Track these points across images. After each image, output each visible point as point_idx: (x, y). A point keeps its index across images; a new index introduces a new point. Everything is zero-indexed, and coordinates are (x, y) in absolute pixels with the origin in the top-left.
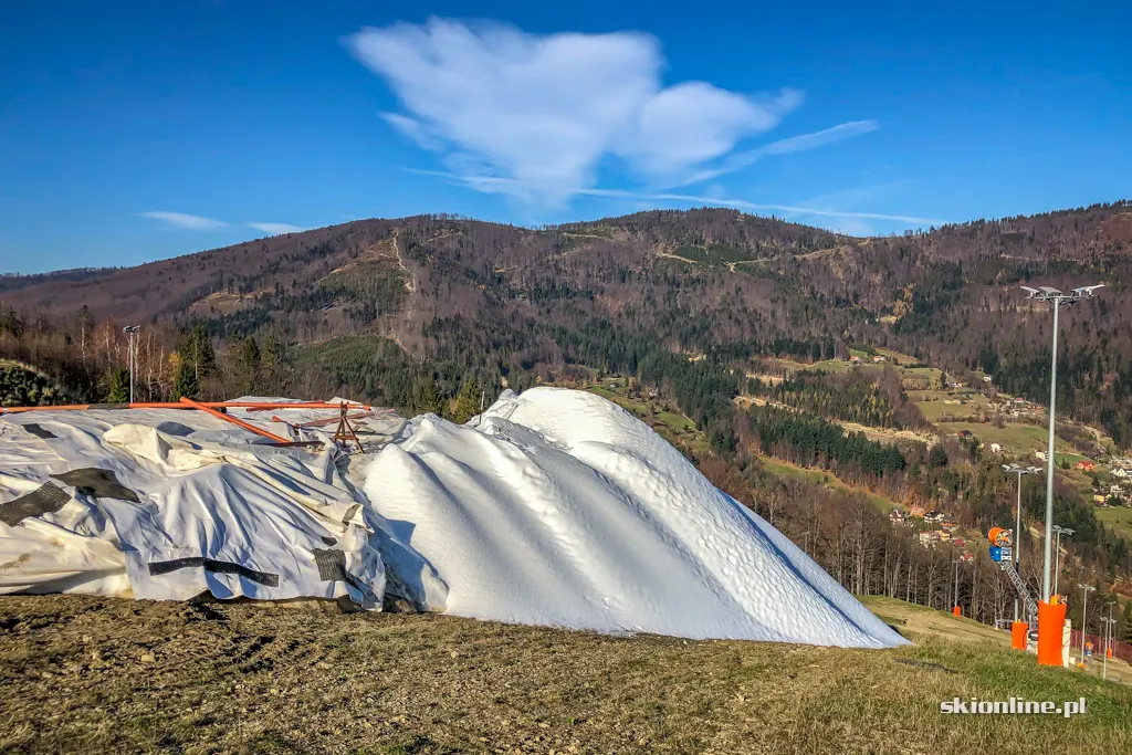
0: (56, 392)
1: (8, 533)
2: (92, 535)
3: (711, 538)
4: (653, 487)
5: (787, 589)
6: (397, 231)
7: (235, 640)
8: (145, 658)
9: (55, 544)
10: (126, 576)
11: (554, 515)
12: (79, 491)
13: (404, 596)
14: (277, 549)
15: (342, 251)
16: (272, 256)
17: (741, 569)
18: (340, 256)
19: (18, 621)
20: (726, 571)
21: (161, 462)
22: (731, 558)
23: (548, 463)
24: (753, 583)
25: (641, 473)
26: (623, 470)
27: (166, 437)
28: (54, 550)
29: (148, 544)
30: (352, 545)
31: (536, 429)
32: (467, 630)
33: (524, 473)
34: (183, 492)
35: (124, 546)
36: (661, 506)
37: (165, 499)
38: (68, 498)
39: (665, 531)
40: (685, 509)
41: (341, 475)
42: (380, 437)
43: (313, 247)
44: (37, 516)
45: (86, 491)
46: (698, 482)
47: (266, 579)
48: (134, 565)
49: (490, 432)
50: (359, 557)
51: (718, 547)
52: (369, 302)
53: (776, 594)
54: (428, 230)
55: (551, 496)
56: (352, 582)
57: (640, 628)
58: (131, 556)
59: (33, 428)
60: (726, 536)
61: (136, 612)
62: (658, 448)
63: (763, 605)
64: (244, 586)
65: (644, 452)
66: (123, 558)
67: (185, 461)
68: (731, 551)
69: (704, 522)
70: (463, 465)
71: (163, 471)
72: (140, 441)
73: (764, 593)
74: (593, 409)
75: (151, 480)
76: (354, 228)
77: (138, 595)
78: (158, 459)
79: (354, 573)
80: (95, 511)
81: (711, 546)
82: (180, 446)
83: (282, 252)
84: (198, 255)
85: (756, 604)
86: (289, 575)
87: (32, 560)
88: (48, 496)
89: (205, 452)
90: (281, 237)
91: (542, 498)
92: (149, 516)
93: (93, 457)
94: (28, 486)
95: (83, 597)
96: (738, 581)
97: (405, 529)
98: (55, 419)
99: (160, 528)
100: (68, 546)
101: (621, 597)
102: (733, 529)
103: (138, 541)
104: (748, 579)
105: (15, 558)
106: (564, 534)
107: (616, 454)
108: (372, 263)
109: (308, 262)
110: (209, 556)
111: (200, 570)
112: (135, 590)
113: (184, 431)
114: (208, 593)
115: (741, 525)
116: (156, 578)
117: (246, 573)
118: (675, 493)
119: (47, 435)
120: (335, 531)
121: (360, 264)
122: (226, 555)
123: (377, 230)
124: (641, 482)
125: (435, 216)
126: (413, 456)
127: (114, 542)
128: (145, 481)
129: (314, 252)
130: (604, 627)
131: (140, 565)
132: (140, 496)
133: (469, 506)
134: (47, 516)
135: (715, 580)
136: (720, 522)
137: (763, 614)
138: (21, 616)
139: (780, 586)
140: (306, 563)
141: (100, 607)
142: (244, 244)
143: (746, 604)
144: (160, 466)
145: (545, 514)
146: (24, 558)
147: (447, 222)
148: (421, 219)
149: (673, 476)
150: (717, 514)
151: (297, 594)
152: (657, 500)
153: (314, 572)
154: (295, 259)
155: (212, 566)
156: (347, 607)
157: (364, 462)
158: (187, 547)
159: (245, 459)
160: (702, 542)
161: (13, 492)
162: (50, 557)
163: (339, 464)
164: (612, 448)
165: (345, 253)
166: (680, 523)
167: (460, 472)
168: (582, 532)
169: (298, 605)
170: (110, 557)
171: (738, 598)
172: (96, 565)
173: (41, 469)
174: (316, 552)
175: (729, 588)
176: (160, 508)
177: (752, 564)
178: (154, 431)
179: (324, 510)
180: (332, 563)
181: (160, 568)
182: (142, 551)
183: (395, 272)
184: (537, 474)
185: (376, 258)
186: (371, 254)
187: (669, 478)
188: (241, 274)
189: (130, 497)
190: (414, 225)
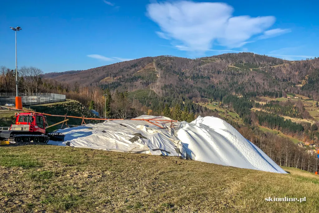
1: (132, 144)
2: (144, 144)
3: (244, 149)
4: (232, 138)
5: (260, 160)
6: (155, 60)
9: (139, 146)
10: (149, 151)
11: (213, 144)
12: (140, 137)
13: (189, 157)
14: (169, 148)
15: (140, 66)
16: (121, 68)
17: (250, 156)
18: (140, 67)
20: (247, 156)
22: (248, 153)
23: (212, 133)
24: (253, 159)
25: (230, 136)
26: (226, 135)
27: (147, 127)
29: (151, 146)
30: (180, 147)
31: (207, 125)
32: (199, 162)
33: (207, 135)
34: (153, 137)
37: (151, 139)
38: (138, 138)
39: (235, 147)
40: (239, 143)
41: (174, 134)
42: (177, 127)
43: (132, 65)
44: (135, 141)
46: (242, 138)
47: (169, 153)
49: (199, 126)
50: (182, 150)
51: (245, 151)
52: (147, 80)
54: (163, 60)
55: (212, 140)
56: (181, 154)
57: (230, 165)
58: (150, 148)
59: (121, 125)
60: (247, 149)
62: (233, 130)
63: (255, 163)
64: (166, 154)
65: (230, 131)
66: (148, 148)
67: (150, 132)
69: (243, 146)
70: (195, 133)
72: (143, 128)
73: (255, 161)
74: (219, 121)
76: (143, 59)
77: (152, 154)
78: (146, 131)
79: (181, 152)
80: (143, 141)
82: (149, 129)
83: (124, 66)
84: (102, 67)
85: (253, 163)
86: (172, 152)
88: (136, 138)
89: (153, 130)
90: (123, 62)
92: (150, 141)
93: (136, 131)
94: (133, 136)
95: (144, 154)
96: (249, 158)
97: (187, 145)
99: (152, 144)
100: (141, 146)
101: (226, 160)
105: (134, 148)
106: (215, 147)
107: (225, 132)
108: (147, 69)
109: (131, 69)
110: (160, 149)
111: (160, 151)
112: (152, 153)
114: (162, 154)
115: (250, 147)
116: (154, 152)
117: (166, 152)
118: (237, 140)
120: (176, 145)
121: (145, 69)
122: (162, 148)
123: (149, 60)
125: (165, 56)
126: (186, 131)
127: (147, 146)
128: (146, 136)
129: (132, 66)
130: (223, 165)
131: (151, 150)
133: (198, 141)
134: (137, 141)
135: (245, 158)
136: (246, 146)
137: (255, 165)
139: (258, 160)
140: (174, 150)
142: (114, 64)
143: (251, 163)
144: (147, 133)
145: (211, 143)
146: (136, 148)
147: (168, 57)
148: (162, 57)
149: (237, 136)
150: (246, 145)
151: (174, 155)
152: (233, 141)
153: (175, 152)
154: (127, 68)
155: (162, 150)
156: (181, 158)
157: (176, 132)
158: (157, 147)
159: (160, 131)
160: (242, 150)
161: (130, 137)
162: (139, 148)
163: (173, 132)
164: (224, 130)
165: (141, 66)
166: (238, 146)
167: (195, 135)
168: (219, 147)
169: (174, 157)
171: (249, 161)
172: (145, 149)
173: (130, 133)
174: (175, 148)
177: (253, 155)
178: (145, 127)
179: (174, 141)
180: (178, 150)
181: (154, 150)
183: (154, 72)
184: (209, 135)
185: (149, 68)
186: (148, 67)
187: (236, 137)
188: (113, 72)
189: (146, 138)
190: (159, 58)
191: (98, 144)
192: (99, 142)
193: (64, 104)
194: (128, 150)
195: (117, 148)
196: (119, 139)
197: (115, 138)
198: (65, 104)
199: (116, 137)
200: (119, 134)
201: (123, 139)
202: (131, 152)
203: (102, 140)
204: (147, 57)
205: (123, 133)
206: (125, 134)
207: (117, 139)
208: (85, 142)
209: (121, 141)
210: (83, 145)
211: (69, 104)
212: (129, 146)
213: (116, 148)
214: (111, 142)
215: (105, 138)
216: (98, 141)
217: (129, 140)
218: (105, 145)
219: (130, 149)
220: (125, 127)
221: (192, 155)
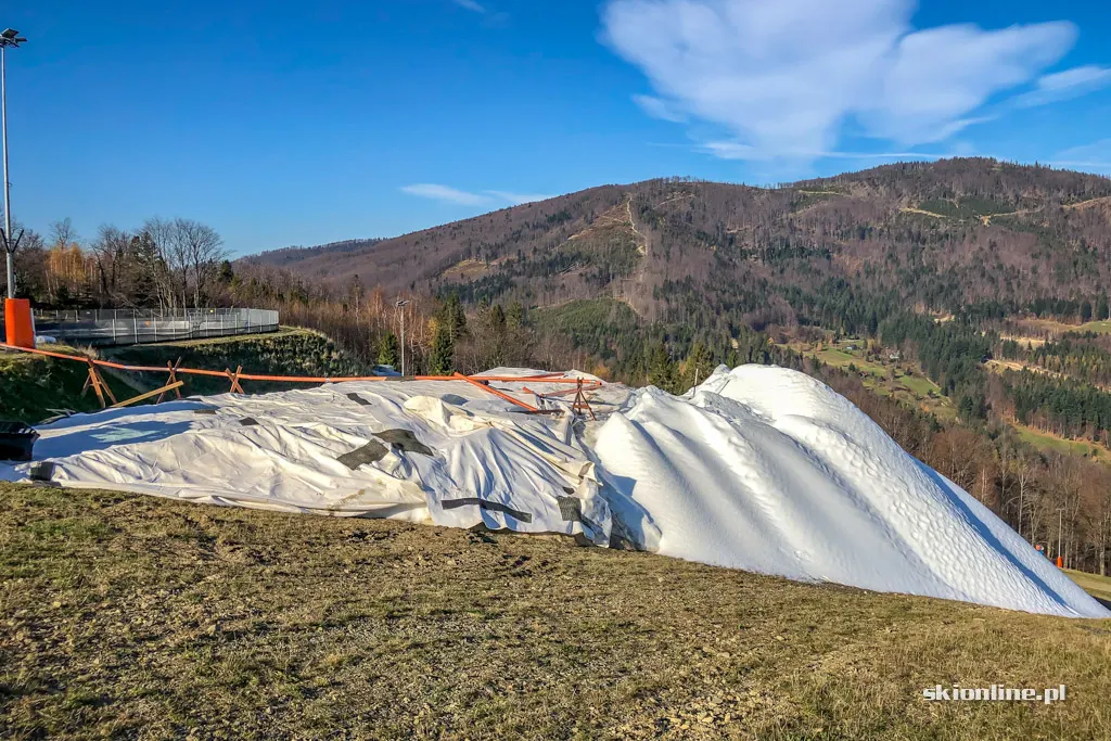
0: (341, 356)
1: (350, 474)
2: (404, 478)
3: (903, 506)
4: (850, 458)
5: (977, 555)
6: (631, 196)
7: (504, 557)
8: (449, 562)
9: (381, 483)
10: (427, 509)
11: (754, 479)
12: (393, 446)
13: (626, 538)
14: (530, 495)
15: (578, 218)
16: (515, 225)
17: (931, 535)
18: (577, 223)
19: (366, 534)
20: (916, 535)
21: (445, 425)
22: (922, 524)
23: (750, 433)
24: (941, 548)
25: (839, 445)
26: (824, 442)
27: (447, 405)
28: (381, 487)
29: (440, 486)
30: (586, 494)
31: (745, 402)
32: (674, 566)
33: (730, 441)
34: (463, 449)
35: (426, 488)
36: (856, 474)
37: (450, 455)
38: (386, 451)
39: (858, 496)
40: (879, 478)
41: (577, 438)
42: (609, 407)
43: (551, 215)
44: (368, 463)
45: (398, 447)
46: (895, 454)
47: (523, 517)
48: (432, 502)
49: (702, 404)
50: (591, 504)
51: (909, 513)
52: (603, 266)
53: (964, 559)
54: (660, 194)
55: (753, 463)
56: (585, 522)
57: (827, 579)
58: (430, 495)
59: (353, 396)
60: (918, 505)
61: (437, 534)
62: (857, 422)
63: (950, 568)
64: (507, 521)
65: (841, 424)
66: (424, 496)
67: (462, 425)
68: (923, 518)
69: (897, 490)
70: (677, 433)
71: (446, 432)
72: (430, 409)
73: (951, 556)
74: (797, 385)
75: (440, 439)
76: (590, 195)
77: (436, 522)
78: (442, 423)
79: (587, 516)
80: (404, 461)
81: (901, 511)
82: (458, 413)
83: (523, 221)
84: (449, 225)
85: (943, 567)
86: (539, 515)
87: (367, 494)
88: (373, 449)
89: (476, 418)
90: (522, 207)
91: (746, 464)
92: (440, 465)
93: (398, 422)
94: (361, 442)
95: (400, 522)
96: (926, 545)
97: (628, 484)
98: (366, 389)
99: (448, 475)
100: (388, 485)
101: (811, 552)
102: (925, 498)
103: (433, 484)
104: (937, 544)
105: (356, 492)
106: (764, 495)
107: (816, 428)
108: (607, 228)
109: (548, 229)
110: (483, 497)
111: (477, 507)
112: (434, 519)
113: (460, 401)
114: (482, 524)
115: (933, 495)
116: (446, 511)
117: (509, 511)
118: (871, 464)
119: (364, 402)
120: (573, 483)
121: (595, 229)
122: (494, 497)
123: (611, 196)
124: (839, 452)
125: (667, 179)
126: (636, 424)
127: (418, 483)
128: (435, 440)
129: (552, 220)
130: (792, 574)
131: (436, 502)
132: (433, 451)
133: (681, 466)
134: (374, 463)
135: (904, 543)
136: (913, 491)
137: (950, 576)
138: (367, 531)
139: (970, 553)
140: (551, 506)
141: (413, 529)
142: (490, 214)
143: (933, 565)
144: (444, 428)
145: (747, 477)
146: (362, 492)
147: (679, 185)
148: (653, 182)
149: (871, 448)
150: (911, 486)
151: (546, 530)
152: (853, 469)
153: (558, 514)
154: (535, 227)
155: (484, 505)
156: (582, 542)
157: (595, 428)
158: (467, 490)
159: (504, 424)
160: (894, 508)
161: (352, 446)
162: (378, 493)
163: (576, 429)
164: (813, 421)
165: (582, 219)
166: (874, 490)
167: (674, 439)
168: (780, 495)
169: (545, 537)
170: (416, 495)
171: (926, 560)
172: (407, 500)
173: (365, 428)
174: (559, 498)
175: (916, 548)
176: (447, 459)
177: (943, 530)
178: (439, 403)
179: (564, 466)
180: (571, 507)
181: (448, 505)
182: (437, 491)
183: (628, 237)
184: (741, 443)
185: (610, 224)
186: (606, 219)
187: (866, 449)
188: (487, 242)
189: (426, 451)
190: (648, 189)
191: (193, 472)
192: (197, 467)
193: (262, 342)
194: (324, 505)
195: (273, 491)
196: (297, 456)
197: (277, 447)
198: (268, 342)
199: (285, 446)
200: (305, 430)
201: (314, 452)
202: (337, 514)
203: (216, 457)
204: (604, 187)
205: (322, 429)
206: (334, 432)
207: (285, 452)
208: (131, 465)
209: (302, 463)
210: (118, 476)
211: (284, 342)
212: (334, 487)
213: (267, 493)
214: (255, 465)
215: (232, 447)
216: (198, 463)
217: (338, 459)
218: (223, 477)
219: (332, 499)
220: (360, 406)
221: (646, 528)
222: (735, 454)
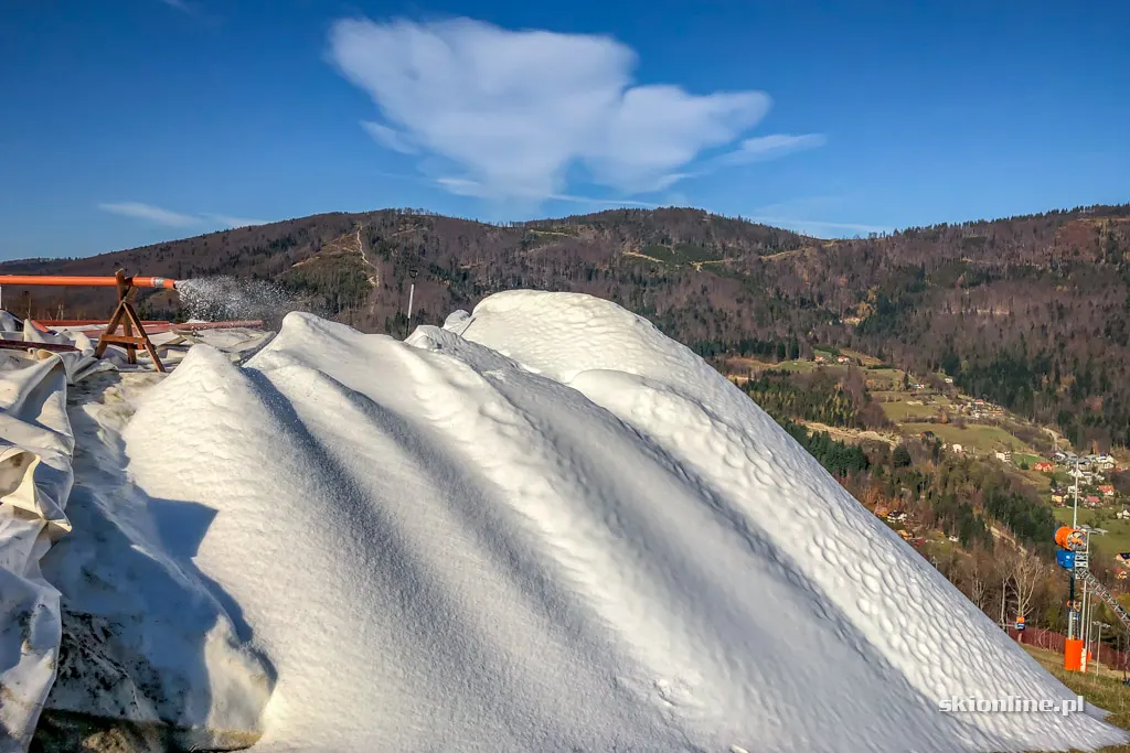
3: (831, 544)
4: (721, 449)
5: (968, 638)
6: (361, 225)
11: (543, 497)
13: (125, 718)
15: (304, 245)
16: (233, 250)
17: (889, 602)
18: (303, 250)
20: (865, 604)
22: (870, 580)
24: (912, 628)
25: (697, 425)
26: (666, 418)
31: (507, 354)
33: (482, 412)
36: (737, 483)
39: (751, 529)
40: (779, 489)
41: (72, 404)
43: (274, 240)
46: (789, 444)
49: (420, 345)
51: (843, 560)
52: (331, 297)
53: (952, 648)
54: (392, 224)
55: (536, 457)
60: (853, 540)
63: (937, 671)
65: (696, 389)
68: (868, 567)
69: (814, 513)
73: (932, 645)
74: (603, 321)
76: (314, 221)
81: (830, 556)
83: (242, 245)
84: (156, 247)
85: (926, 670)
90: (241, 230)
91: (518, 462)
96: (887, 624)
97: (183, 520)
102: (860, 526)
104: (903, 620)
106: (565, 536)
107: (650, 392)
108: (335, 256)
109: (269, 255)
118: (758, 461)
121: (321, 257)
123: (340, 224)
124: (699, 440)
125: (400, 211)
126: (253, 372)
129: (274, 245)
135: (850, 624)
136: (839, 514)
137: (941, 689)
142: (204, 237)
143: (909, 670)
145: (523, 493)
147: (412, 217)
148: (386, 213)
149: (750, 431)
150: (833, 502)
152: (730, 473)
154: (256, 252)
160: (816, 551)
163: (79, 384)
164: (643, 381)
165: (308, 246)
166: (772, 514)
171: (895, 660)
175: (875, 638)
177: (904, 590)
183: (358, 267)
184: (508, 415)
185: (339, 252)
186: (334, 248)
187: (744, 434)
188: (200, 266)
190: (379, 219)
204: (334, 214)
221: (222, 663)
222: (494, 442)
